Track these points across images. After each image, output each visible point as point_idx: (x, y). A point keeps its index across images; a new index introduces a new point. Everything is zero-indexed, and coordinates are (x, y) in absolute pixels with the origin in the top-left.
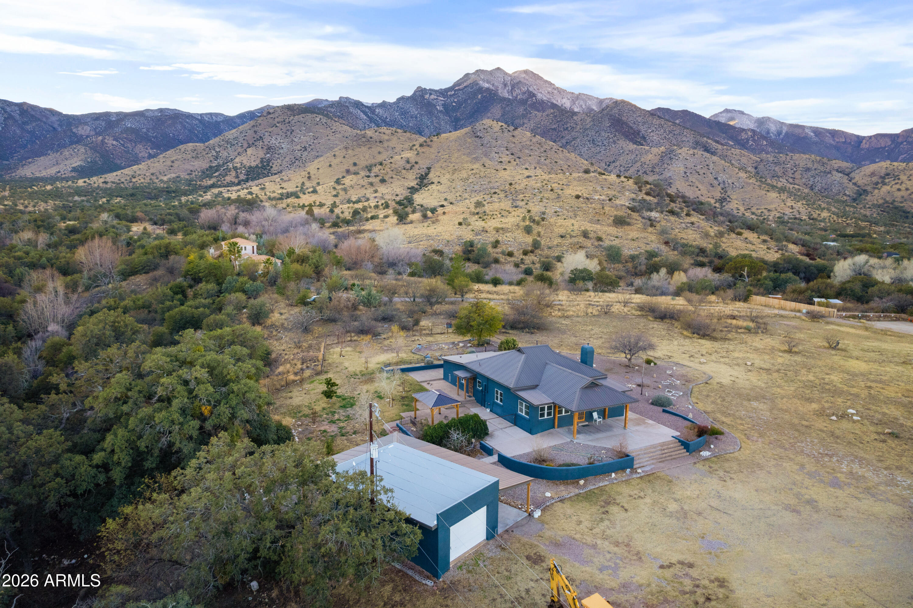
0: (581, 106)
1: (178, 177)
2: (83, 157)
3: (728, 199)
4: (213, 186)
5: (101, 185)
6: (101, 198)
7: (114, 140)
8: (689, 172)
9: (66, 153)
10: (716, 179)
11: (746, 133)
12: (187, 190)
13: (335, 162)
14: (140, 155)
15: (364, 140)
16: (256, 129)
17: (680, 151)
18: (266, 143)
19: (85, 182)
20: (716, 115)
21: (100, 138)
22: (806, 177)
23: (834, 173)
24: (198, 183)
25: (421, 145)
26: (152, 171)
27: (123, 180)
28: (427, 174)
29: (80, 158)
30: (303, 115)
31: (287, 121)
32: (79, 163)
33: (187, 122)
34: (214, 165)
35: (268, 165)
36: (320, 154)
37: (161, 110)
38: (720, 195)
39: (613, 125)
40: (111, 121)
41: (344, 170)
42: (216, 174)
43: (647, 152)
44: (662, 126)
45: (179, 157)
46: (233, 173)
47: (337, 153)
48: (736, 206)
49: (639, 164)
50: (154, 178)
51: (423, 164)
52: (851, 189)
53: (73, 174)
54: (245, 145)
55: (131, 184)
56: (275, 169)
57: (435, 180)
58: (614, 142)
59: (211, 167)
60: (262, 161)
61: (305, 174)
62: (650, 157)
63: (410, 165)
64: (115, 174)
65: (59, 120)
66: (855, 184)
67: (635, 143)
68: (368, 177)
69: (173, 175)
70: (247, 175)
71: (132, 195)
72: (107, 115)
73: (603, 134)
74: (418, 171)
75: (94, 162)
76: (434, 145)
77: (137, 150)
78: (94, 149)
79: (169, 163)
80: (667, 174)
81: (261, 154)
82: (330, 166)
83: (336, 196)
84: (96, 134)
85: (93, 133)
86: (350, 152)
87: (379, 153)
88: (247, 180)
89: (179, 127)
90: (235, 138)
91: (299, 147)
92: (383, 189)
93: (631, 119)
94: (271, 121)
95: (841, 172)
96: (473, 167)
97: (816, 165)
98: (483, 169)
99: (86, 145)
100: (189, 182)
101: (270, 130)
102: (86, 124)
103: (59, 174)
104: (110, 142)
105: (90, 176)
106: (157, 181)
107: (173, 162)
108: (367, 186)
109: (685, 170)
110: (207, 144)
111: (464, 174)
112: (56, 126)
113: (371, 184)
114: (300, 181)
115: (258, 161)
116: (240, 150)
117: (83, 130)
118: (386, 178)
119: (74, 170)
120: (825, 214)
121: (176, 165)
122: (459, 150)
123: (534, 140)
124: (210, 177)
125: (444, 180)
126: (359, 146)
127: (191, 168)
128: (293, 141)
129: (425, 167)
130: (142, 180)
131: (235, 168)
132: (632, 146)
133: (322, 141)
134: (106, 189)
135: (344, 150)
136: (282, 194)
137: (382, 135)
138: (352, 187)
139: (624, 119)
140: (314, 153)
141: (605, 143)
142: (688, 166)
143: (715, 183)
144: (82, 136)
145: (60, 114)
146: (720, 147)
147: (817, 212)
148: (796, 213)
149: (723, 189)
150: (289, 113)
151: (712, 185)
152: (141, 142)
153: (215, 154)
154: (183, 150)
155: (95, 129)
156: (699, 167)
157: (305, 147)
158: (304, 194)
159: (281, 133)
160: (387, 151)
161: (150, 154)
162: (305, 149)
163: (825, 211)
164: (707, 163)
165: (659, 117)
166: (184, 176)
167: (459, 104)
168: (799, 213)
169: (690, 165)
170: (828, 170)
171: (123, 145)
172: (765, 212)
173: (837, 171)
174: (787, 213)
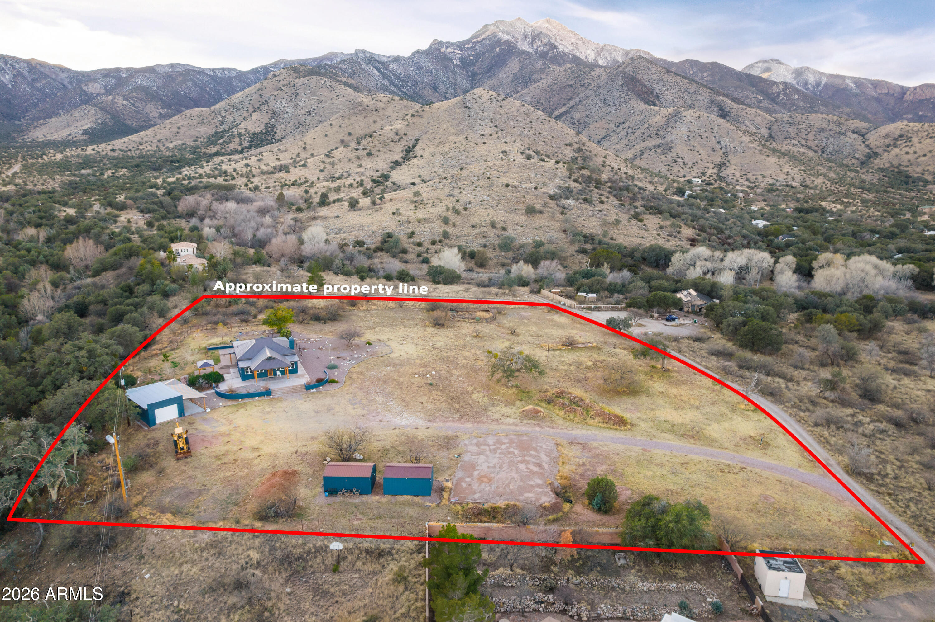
0: (606, 58)
1: (183, 144)
2: (93, 119)
3: (728, 164)
4: (217, 154)
5: (109, 153)
6: (107, 169)
7: (124, 99)
8: (691, 135)
9: (77, 114)
10: (719, 142)
11: (778, 87)
12: (191, 159)
13: (331, 131)
14: (151, 115)
15: (360, 108)
16: (261, 92)
17: (685, 114)
18: (271, 107)
19: (93, 150)
20: (751, 66)
21: (110, 98)
22: (819, 138)
23: (849, 134)
24: (203, 151)
25: (413, 116)
26: (158, 137)
27: (130, 147)
28: (414, 146)
29: (90, 120)
30: (308, 78)
31: (292, 84)
32: (89, 125)
33: (198, 79)
34: (220, 130)
35: (272, 130)
36: (323, 118)
37: (172, 66)
38: (719, 159)
39: (626, 84)
40: (121, 77)
41: (338, 140)
42: (221, 141)
43: (657, 113)
44: (677, 84)
45: (186, 123)
46: (237, 140)
47: (333, 122)
48: (733, 171)
49: (646, 126)
50: (160, 145)
51: (412, 137)
52: (861, 151)
53: (84, 137)
54: (251, 109)
55: (138, 152)
56: (278, 135)
57: (419, 154)
58: (626, 102)
59: (216, 133)
60: (266, 127)
61: (301, 144)
62: (658, 118)
63: (399, 136)
64: (123, 140)
65: (69, 77)
66: (867, 146)
67: (648, 102)
68: (357, 149)
69: (180, 142)
70: (251, 142)
71: (137, 166)
72: (118, 70)
73: (615, 93)
74: (406, 143)
75: (104, 124)
76: (425, 115)
77: (147, 110)
78: (104, 109)
79: (176, 130)
80: (669, 138)
81: (266, 119)
82: (326, 135)
83: (322, 171)
84: (107, 92)
85: (103, 91)
86: (346, 121)
87: (375, 122)
88: (250, 148)
89: (190, 84)
90: (241, 102)
91: (303, 112)
92: (368, 163)
93: (646, 76)
94: (276, 83)
95: (856, 133)
96: (456, 140)
97: (832, 126)
98: (464, 142)
99: (96, 105)
100: (194, 150)
101: (275, 93)
102: (95, 80)
103: (70, 137)
104: (120, 101)
105: (98, 143)
106: (163, 148)
107: (179, 128)
108: (354, 160)
109: (688, 134)
110: (212, 108)
111: (446, 148)
112: (66, 83)
113: (358, 158)
114: (296, 151)
115: (263, 127)
116: (245, 114)
117: (94, 88)
118: (373, 152)
119: (85, 132)
120: (819, 181)
121: (182, 131)
122: (447, 121)
123: (522, 110)
124: (215, 144)
125: (427, 154)
126: (356, 114)
127: (197, 135)
128: (297, 104)
129: (413, 138)
130: (149, 148)
131: (240, 135)
132: (643, 106)
133: (326, 105)
134: (114, 158)
135: (340, 119)
136: (275, 168)
137: (378, 103)
138: (340, 161)
139: (638, 76)
140: (317, 118)
141: (616, 103)
142: (692, 130)
143: (718, 146)
144: (92, 94)
145: (69, 70)
146: (735, 106)
147: (812, 178)
148: (790, 180)
149: (724, 153)
150: (295, 75)
151: (713, 150)
152: (151, 101)
153: (220, 119)
154: (189, 115)
155: (105, 87)
156: (702, 130)
157: (309, 112)
158: (295, 167)
159: (286, 97)
160: (382, 120)
161: (161, 114)
162: (309, 113)
163: (822, 177)
164: (712, 126)
165: (675, 74)
166: (190, 143)
167: (477, 57)
168: (793, 179)
169: (693, 128)
170: (843, 131)
171: (133, 105)
172: (760, 177)
173: (853, 132)
174: (780, 179)
